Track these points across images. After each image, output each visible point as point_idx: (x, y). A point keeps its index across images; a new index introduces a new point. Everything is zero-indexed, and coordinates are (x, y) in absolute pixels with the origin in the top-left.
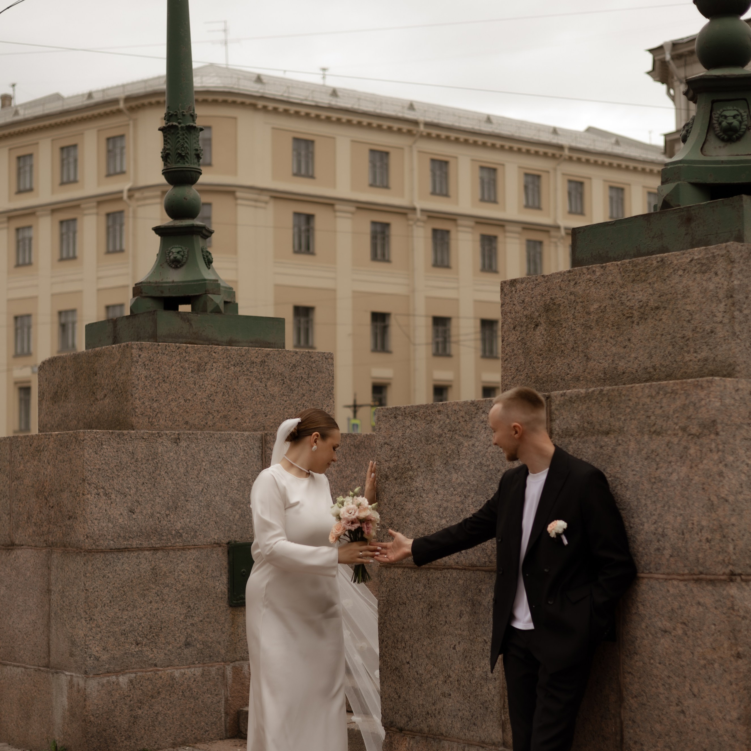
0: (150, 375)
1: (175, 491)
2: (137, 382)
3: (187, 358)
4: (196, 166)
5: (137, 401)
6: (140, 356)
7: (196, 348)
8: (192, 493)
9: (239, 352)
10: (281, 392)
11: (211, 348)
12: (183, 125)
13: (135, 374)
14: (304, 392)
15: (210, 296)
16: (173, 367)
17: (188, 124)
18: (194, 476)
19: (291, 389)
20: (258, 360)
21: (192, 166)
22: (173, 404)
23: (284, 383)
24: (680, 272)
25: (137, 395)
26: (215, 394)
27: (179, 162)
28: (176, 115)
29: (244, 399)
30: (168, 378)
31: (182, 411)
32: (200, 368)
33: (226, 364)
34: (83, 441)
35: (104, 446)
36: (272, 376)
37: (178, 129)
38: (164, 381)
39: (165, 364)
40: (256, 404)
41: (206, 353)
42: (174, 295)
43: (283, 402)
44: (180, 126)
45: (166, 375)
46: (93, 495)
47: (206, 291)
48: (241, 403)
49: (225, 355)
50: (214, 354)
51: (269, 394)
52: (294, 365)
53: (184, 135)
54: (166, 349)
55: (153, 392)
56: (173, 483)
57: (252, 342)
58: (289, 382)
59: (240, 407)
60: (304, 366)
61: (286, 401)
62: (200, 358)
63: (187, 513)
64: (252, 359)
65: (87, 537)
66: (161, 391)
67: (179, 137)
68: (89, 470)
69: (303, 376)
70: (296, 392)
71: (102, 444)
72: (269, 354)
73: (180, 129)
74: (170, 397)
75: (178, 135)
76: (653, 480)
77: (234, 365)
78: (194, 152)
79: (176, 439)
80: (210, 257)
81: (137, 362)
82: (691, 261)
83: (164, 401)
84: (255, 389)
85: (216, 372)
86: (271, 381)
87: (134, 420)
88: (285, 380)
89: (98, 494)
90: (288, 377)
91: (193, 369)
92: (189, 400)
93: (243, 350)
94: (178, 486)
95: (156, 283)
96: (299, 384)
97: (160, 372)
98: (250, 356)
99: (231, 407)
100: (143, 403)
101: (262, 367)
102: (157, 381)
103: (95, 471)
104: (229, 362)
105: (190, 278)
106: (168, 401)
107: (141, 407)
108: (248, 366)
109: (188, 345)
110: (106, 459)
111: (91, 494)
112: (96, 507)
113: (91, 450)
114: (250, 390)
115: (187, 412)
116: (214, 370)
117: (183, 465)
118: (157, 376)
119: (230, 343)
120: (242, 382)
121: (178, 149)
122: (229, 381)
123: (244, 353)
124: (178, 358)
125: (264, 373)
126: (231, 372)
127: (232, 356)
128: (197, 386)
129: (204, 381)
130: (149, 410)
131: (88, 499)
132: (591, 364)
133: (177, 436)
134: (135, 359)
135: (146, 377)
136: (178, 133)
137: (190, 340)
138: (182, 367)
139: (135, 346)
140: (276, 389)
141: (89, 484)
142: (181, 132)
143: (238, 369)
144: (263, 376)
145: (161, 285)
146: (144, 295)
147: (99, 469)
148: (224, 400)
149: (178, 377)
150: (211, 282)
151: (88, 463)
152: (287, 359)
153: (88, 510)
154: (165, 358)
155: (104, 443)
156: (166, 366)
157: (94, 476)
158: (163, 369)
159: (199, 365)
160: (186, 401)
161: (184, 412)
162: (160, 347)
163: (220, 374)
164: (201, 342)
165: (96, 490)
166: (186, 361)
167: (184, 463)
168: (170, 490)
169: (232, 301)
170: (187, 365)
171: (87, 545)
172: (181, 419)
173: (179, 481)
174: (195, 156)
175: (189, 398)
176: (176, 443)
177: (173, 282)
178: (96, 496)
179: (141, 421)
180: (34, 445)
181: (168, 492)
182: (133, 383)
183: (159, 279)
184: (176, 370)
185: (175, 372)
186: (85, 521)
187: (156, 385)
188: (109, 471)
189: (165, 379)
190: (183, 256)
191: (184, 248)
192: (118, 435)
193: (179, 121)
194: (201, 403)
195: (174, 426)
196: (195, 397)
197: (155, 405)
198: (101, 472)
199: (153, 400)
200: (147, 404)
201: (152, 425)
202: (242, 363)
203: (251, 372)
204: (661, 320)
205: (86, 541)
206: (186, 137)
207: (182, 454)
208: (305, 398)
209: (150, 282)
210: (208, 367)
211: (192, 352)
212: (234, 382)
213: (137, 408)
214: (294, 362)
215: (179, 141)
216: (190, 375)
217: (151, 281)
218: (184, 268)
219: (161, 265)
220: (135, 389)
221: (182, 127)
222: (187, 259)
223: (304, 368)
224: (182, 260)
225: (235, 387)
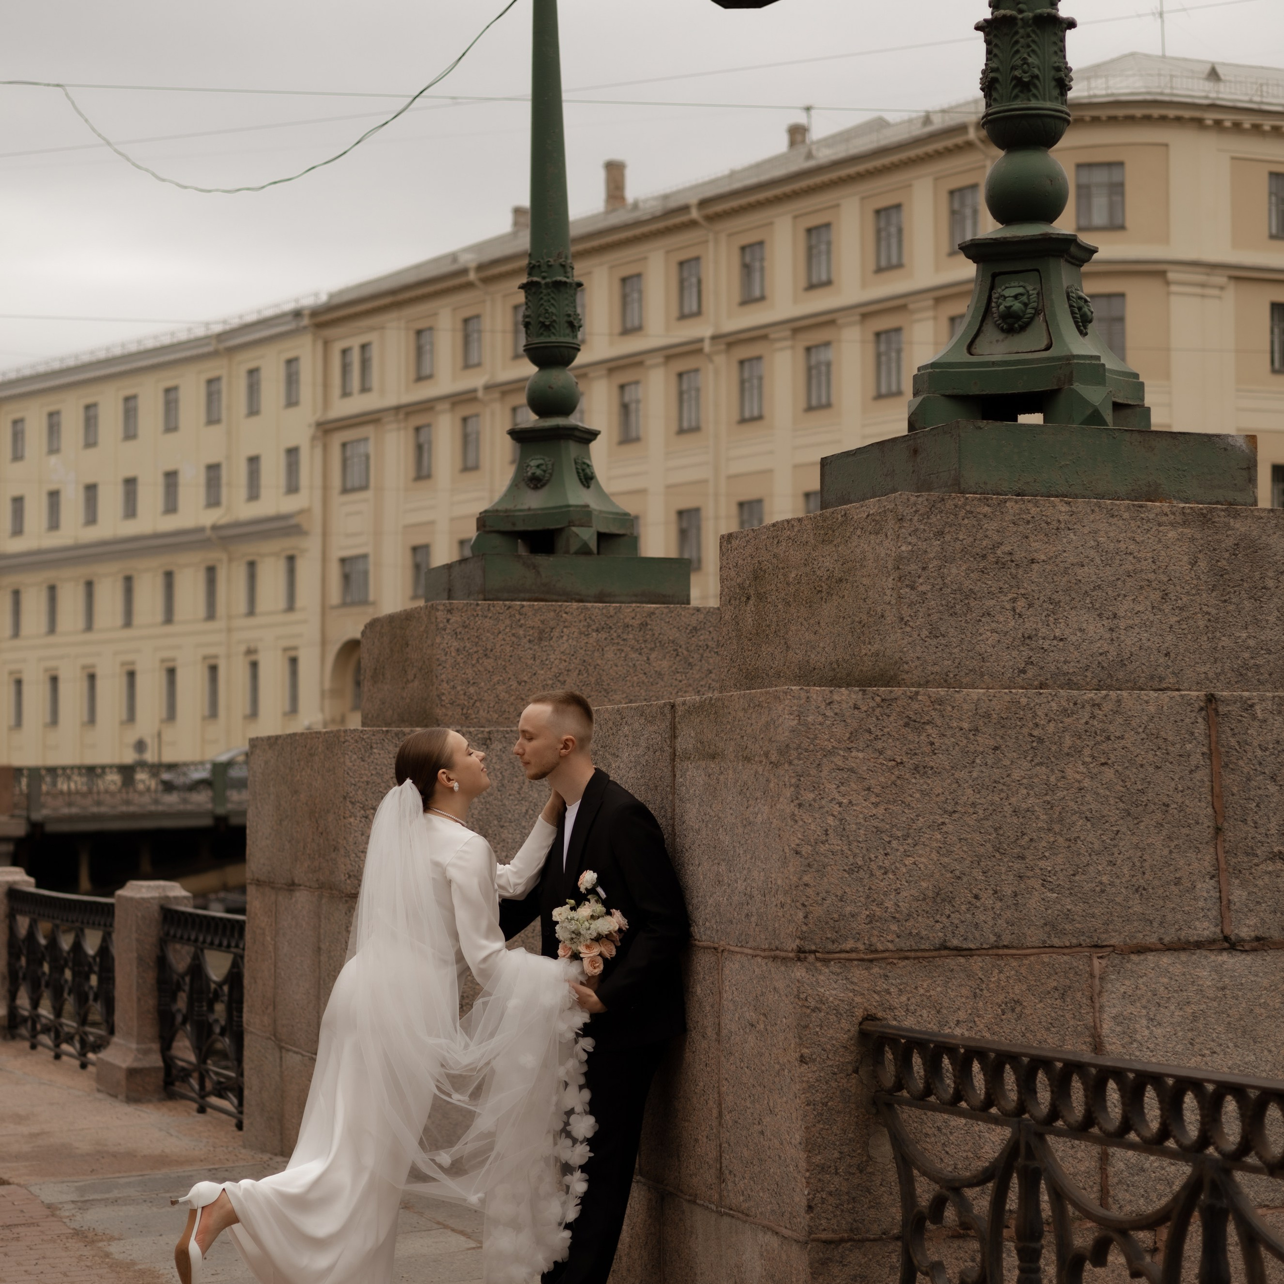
0: (465, 647)
1: (484, 812)
2: (444, 658)
3: (522, 622)
4: (569, 339)
5: (445, 685)
6: (448, 621)
7: (536, 607)
8: (510, 816)
9: (604, 611)
10: (673, 668)
11: (561, 606)
12: (548, 280)
13: (442, 647)
14: (711, 667)
15: (574, 529)
16: (500, 636)
17: (554, 279)
18: (514, 792)
19: (690, 664)
20: (636, 623)
21: (562, 339)
22: (500, 688)
23: (677, 655)
24: (859, 532)
25: (443, 676)
26: (566, 673)
27: (542, 334)
28: (539, 266)
29: (613, 679)
30: (492, 650)
31: (513, 697)
32: (542, 636)
33: (583, 629)
34: (344, 743)
35: (375, 751)
36: (658, 645)
37: (540, 287)
38: (486, 655)
39: (488, 631)
40: (633, 686)
41: (552, 614)
42: (530, 529)
43: (677, 682)
44: (543, 282)
45: (489, 647)
46: (358, 819)
47: (569, 522)
48: (608, 684)
49: (582, 617)
50: (564, 615)
51: (653, 672)
52: (695, 629)
53: (549, 295)
54: (489, 610)
55: (470, 671)
56: (480, 802)
57: (636, 596)
58: (685, 652)
59: (605, 690)
60: (711, 629)
61: (680, 681)
62: (543, 622)
63: (502, 844)
64: (626, 621)
65: (350, 876)
66: (482, 669)
67: (542, 299)
68: (352, 784)
69: (710, 644)
70: (698, 668)
71: (371, 747)
72: (653, 613)
73: (543, 287)
74: (496, 679)
75: (541, 296)
76: (745, 822)
77: (597, 631)
78: (566, 318)
79: (486, 739)
80: (588, 471)
81: (445, 630)
82: (868, 516)
83: (486, 684)
84: (630, 664)
85: (567, 641)
86: (656, 653)
87: (439, 712)
88: (680, 650)
89: (366, 817)
90: (684, 646)
91: (532, 638)
92: (525, 682)
93: (611, 609)
94: (488, 806)
95: (506, 511)
96: (702, 656)
97: (480, 643)
98: (622, 617)
99: (592, 690)
100: (454, 687)
101: (642, 633)
102: (475, 656)
103: (361, 784)
104: (589, 626)
105: (551, 504)
106: (492, 683)
107: (449, 693)
108: (619, 631)
109: (524, 603)
110: (378, 768)
111: (355, 817)
112: (362, 835)
113: (355, 756)
114: (622, 665)
115: (522, 699)
116: (565, 638)
117: (496, 776)
118: (475, 649)
119: (601, 598)
120: (610, 655)
121: (539, 316)
122: (589, 653)
123: (612, 612)
124: (508, 622)
125: (645, 641)
126: (591, 641)
127: (593, 617)
128: (538, 662)
129: (548, 655)
130: (462, 697)
131: (350, 824)
132: (791, 654)
133: (486, 735)
134: (441, 625)
135: (458, 650)
136: (541, 293)
137: (536, 595)
138: (513, 635)
139: (441, 608)
140: (665, 664)
141: (352, 803)
142: (545, 291)
143: (603, 635)
144: (643, 646)
145: (512, 514)
146: (488, 529)
147: (368, 783)
148: (581, 682)
149: (508, 649)
150: (578, 509)
151: (351, 774)
152: (683, 619)
153: (351, 840)
154: (488, 623)
155: (375, 746)
156: (488, 634)
157: (360, 792)
158: (484, 639)
159: (542, 632)
160: (519, 683)
161: (517, 699)
162: (479, 608)
163: (575, 643)
164: (555, 597)
165: (362, 812)
166: (521, 626)
167: (498, 773)
168: (476, 812)
169: (628, 532)
170: (521, 632)
171: (349, 887)
172: (512, 710)
173: (490, 799)
174: (566, 325)
175: (525, 679)
176: (485, 744)
177: (529, 509)
178: (363, 820)
179: (450, 713)
180: (308, 746)
181: (473, 814)
182: (438, 660)
183: (510, 506)
184: (504, 640)
185: (503, 642)
186: (347, 855)
187: (474, 662)
188: (383, 785)
189: (488, 652)
190: (545, 471)
191: (547, 459)
192: (397, 734)
193: (544, 274)
194: (543, 686)
195: (501, 719)
196: (534, 677)
197: (472, 690)
198: (370, 786)
199: (469, 682)
200: (459, 688)
201: (466, 718)
202: (610, 627)
203: (624, 640)
204: (843, 597)
205: (348, 881)
206: (553, 298)
207: (494, 761)
208: (713, 676)
209: (497, 511)
210: (556, 633)
211: (530, 614)
212: (596, 654)
213: (443, 694)
214: (694, 623)
215: (542, 305)
216: (527, 645)
217: (500, 508)
218: (546, 488)
219: (516, 485)
220: (441, 667)
221: (547, 284)
222: (551, 474)
223: (710, 632)
224: (544, 476)
225: (599, 662)
